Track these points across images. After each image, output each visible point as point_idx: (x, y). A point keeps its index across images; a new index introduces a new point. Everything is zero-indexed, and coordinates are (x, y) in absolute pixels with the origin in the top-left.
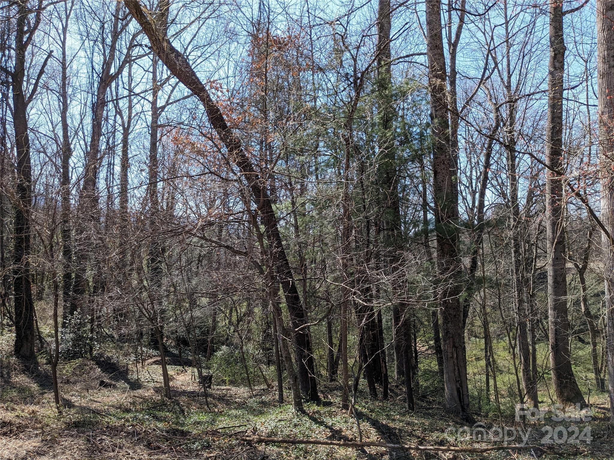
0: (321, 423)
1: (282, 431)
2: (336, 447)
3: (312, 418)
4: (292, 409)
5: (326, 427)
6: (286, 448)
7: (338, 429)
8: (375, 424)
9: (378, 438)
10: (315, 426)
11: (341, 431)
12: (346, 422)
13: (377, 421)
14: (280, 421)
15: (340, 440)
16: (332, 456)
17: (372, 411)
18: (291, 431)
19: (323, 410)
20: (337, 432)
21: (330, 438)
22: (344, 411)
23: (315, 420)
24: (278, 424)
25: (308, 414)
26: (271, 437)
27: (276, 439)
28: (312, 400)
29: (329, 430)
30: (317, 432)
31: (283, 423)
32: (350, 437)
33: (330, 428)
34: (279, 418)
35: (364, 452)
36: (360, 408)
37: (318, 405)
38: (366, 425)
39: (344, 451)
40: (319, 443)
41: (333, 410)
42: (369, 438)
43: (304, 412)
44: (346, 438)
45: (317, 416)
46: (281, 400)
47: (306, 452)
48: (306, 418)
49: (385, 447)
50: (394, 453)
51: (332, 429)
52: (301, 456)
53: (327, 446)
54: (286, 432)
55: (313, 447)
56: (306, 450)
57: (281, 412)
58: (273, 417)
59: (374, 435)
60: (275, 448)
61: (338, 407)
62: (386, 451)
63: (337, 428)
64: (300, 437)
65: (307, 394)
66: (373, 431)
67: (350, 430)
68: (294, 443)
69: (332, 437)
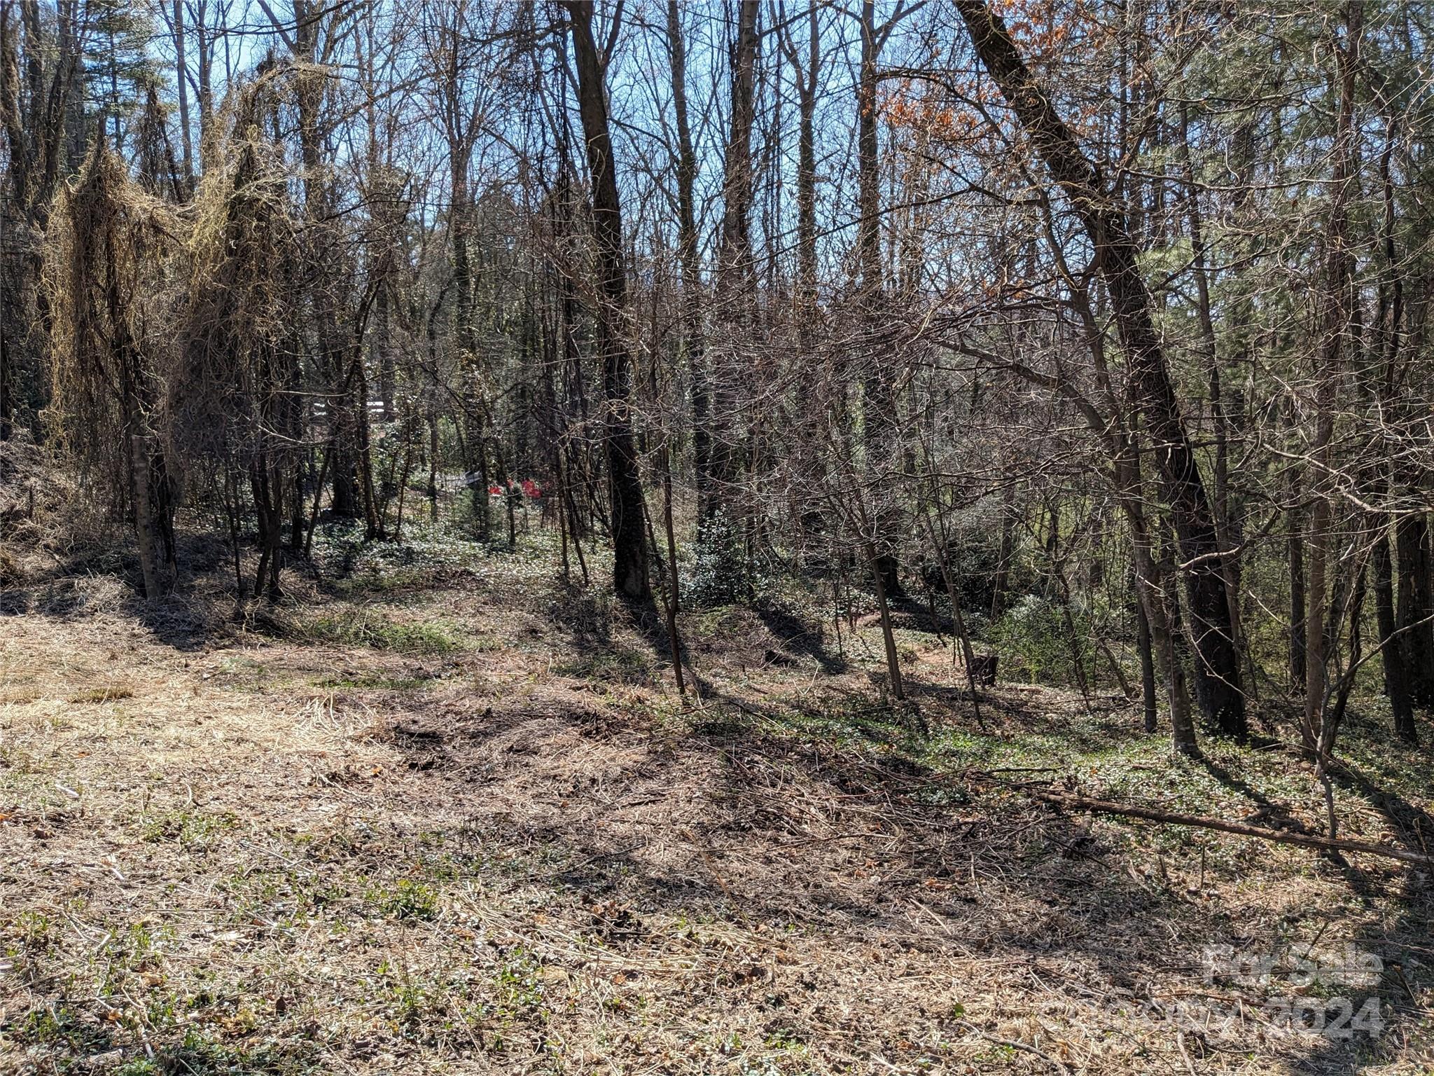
0: (1240, 786)
1: (1137, 792)
2: (1267, 843)
3: (1213, 770)
4: (1167, 746)
5: (1249, 794)
6: (1140, 827)
7: (1279, 803)
8: (1384, 802)
9: (1385, 836)
10: (1219, 790)
11: (1287, 807)
12: (1304, 790)
13: (1394, 798)
14: (1136, 769)
15: (1279, 829)
16: (1252, 859)
17: (1390, 773)
18: (1160, 794)
19: (1248, 756)
20: (1274, 809)
21: (1255, 821)
22: (1305, 765)
23: (1224, 777)
24: (1131, 774)
25: (1208, 764)
26: (1108, 800)
27: (1116, 806)
28: (1226, 731)
29: (1255, 804)
30: (1223, 804)
31: (1141, 774)
32: (1308, 825)
33: (1260, 799)
34: (1135, 762)
35: (1340, 861)
36: (1357, 764)
37: (1240, 743)
38: (1358, 804)
39: (1287, 854)
40: (1223, 827)
41: (1277, 759)
42: (1360, 832)
43: (1196, 756)
44: (1297, 826)
45: (1231, 769)
46: (1152, 725)
47: (1189, 843)
48: (1202, 770)
49: (1400, 858)
50: (1422, 876)
51: (1265, 801)
52: (1173, 848)
53: (1244, 838)
54: (1149, 794)
55: (1206, 834)
56: (1189, 838)
57: (1146, 751)
58: (1122, 759)
59: (1376, 828)
60: (1114, 825)
61: (1292, 755)
62: (1402, 867)
63: (1278, 800)
64: (1179, 809)
65: (1214, 717)
66: (1375, 818)
67: (1313, 809)
68: (1160, 819)
69: (1261, 819)
